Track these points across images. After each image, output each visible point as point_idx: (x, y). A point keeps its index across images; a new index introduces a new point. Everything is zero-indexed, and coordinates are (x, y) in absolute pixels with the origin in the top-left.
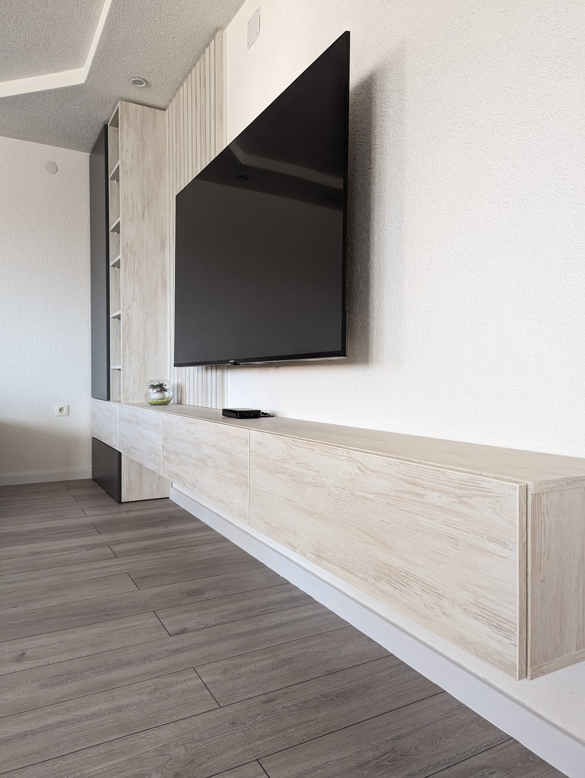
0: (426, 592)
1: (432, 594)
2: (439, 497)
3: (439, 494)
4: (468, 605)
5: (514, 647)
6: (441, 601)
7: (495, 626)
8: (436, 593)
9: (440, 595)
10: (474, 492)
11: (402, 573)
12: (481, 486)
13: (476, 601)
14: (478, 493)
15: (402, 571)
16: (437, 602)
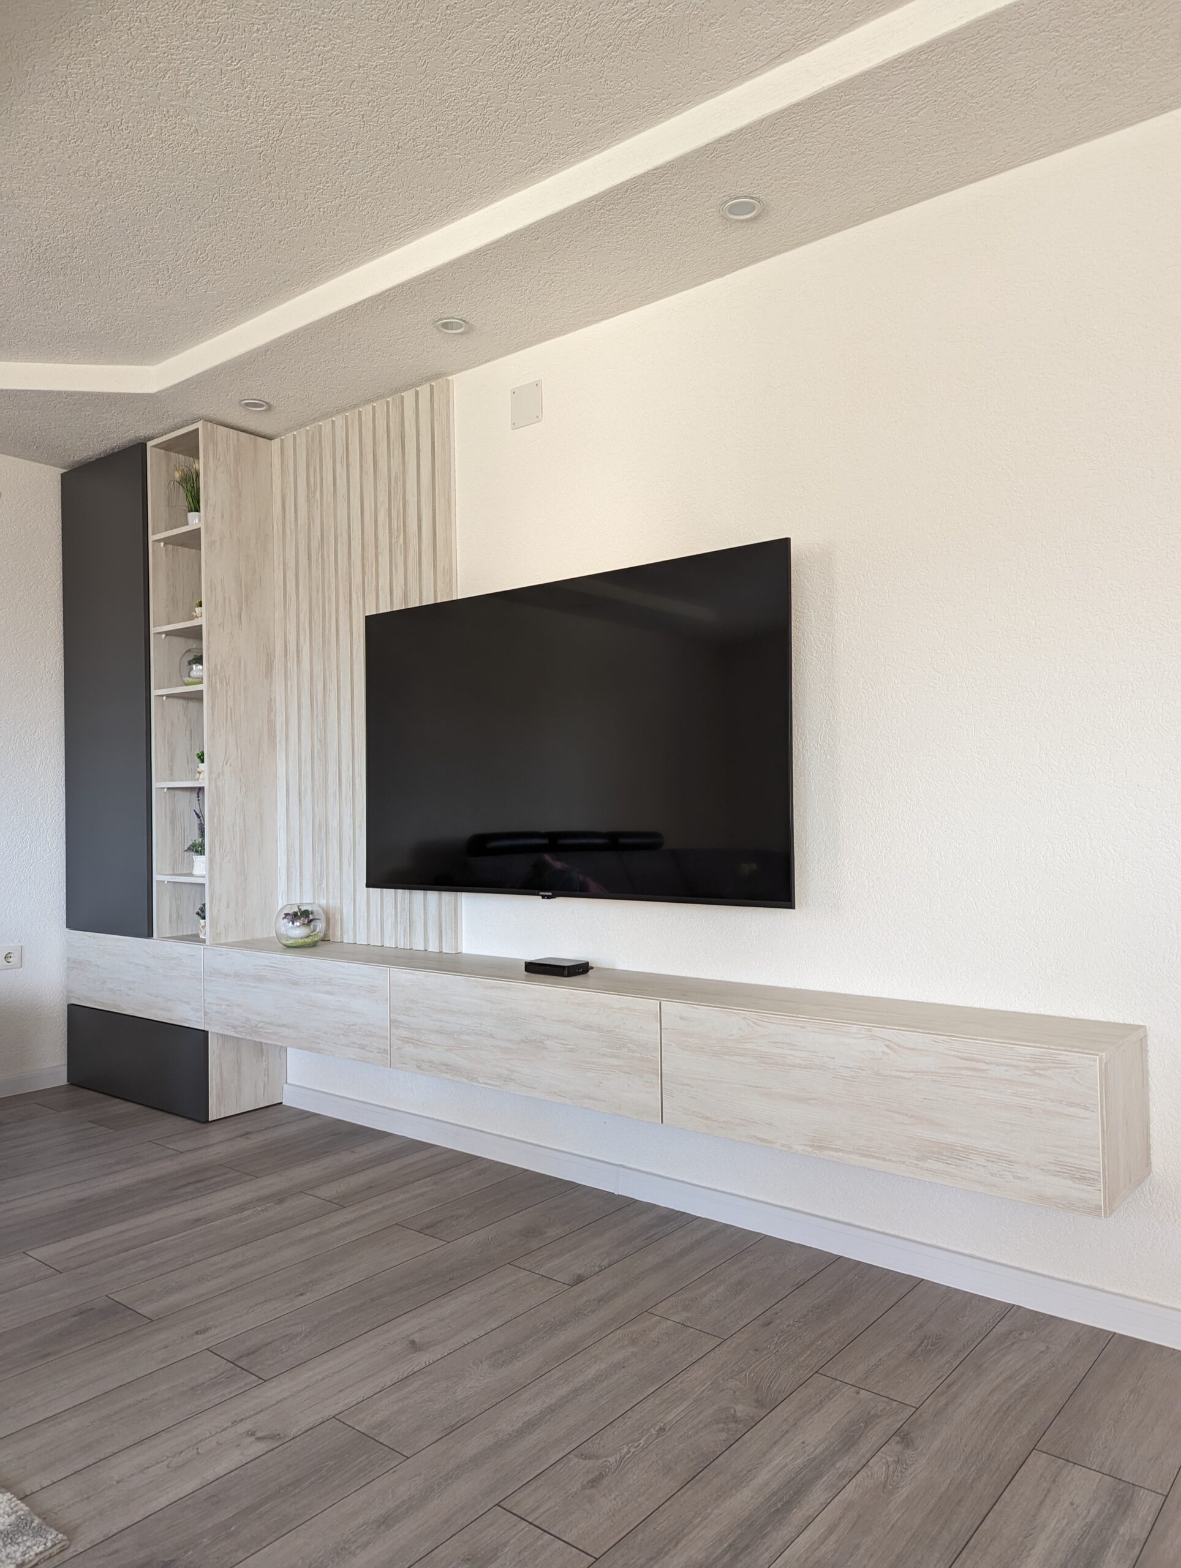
0: (992, 1161)
1: (1000, 1162)
2: (1007, 1070)
3: (1007, 1068)
4: (1046, 1166)
5: (1099, 1192)
6: (1011, 1167)
7: (1078, 1178)
8: (1005, 1160)
9: (1010, 1162)
10: (1052, 1065)
11: (958, 1148)
12: (1058, 1059)
13: (1055, 1160)
14: (1055, 1065)
15: (958, 1146)
16: (1007, 1169)
